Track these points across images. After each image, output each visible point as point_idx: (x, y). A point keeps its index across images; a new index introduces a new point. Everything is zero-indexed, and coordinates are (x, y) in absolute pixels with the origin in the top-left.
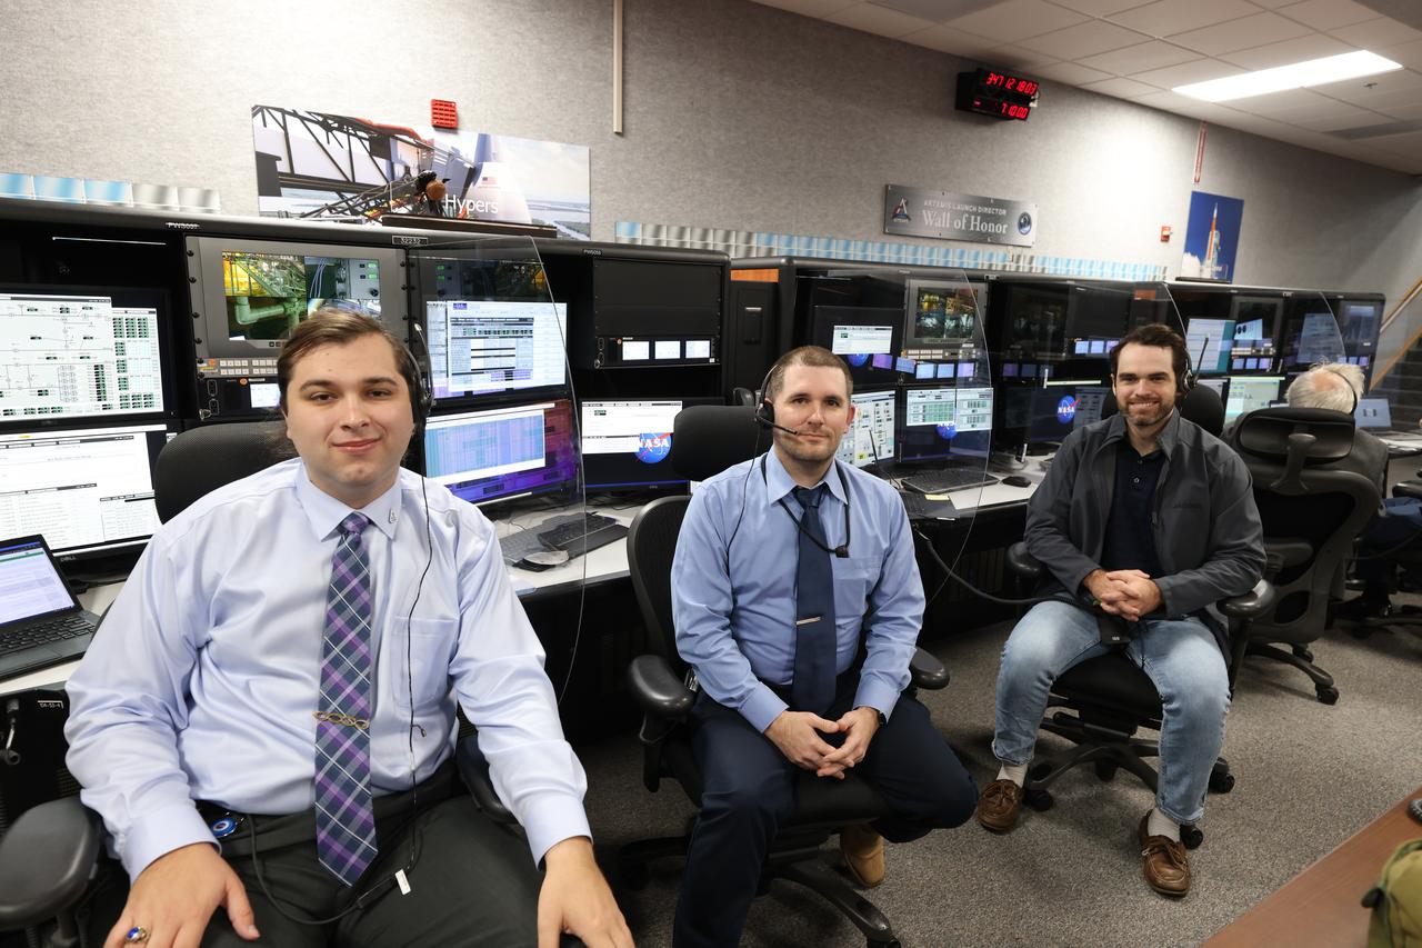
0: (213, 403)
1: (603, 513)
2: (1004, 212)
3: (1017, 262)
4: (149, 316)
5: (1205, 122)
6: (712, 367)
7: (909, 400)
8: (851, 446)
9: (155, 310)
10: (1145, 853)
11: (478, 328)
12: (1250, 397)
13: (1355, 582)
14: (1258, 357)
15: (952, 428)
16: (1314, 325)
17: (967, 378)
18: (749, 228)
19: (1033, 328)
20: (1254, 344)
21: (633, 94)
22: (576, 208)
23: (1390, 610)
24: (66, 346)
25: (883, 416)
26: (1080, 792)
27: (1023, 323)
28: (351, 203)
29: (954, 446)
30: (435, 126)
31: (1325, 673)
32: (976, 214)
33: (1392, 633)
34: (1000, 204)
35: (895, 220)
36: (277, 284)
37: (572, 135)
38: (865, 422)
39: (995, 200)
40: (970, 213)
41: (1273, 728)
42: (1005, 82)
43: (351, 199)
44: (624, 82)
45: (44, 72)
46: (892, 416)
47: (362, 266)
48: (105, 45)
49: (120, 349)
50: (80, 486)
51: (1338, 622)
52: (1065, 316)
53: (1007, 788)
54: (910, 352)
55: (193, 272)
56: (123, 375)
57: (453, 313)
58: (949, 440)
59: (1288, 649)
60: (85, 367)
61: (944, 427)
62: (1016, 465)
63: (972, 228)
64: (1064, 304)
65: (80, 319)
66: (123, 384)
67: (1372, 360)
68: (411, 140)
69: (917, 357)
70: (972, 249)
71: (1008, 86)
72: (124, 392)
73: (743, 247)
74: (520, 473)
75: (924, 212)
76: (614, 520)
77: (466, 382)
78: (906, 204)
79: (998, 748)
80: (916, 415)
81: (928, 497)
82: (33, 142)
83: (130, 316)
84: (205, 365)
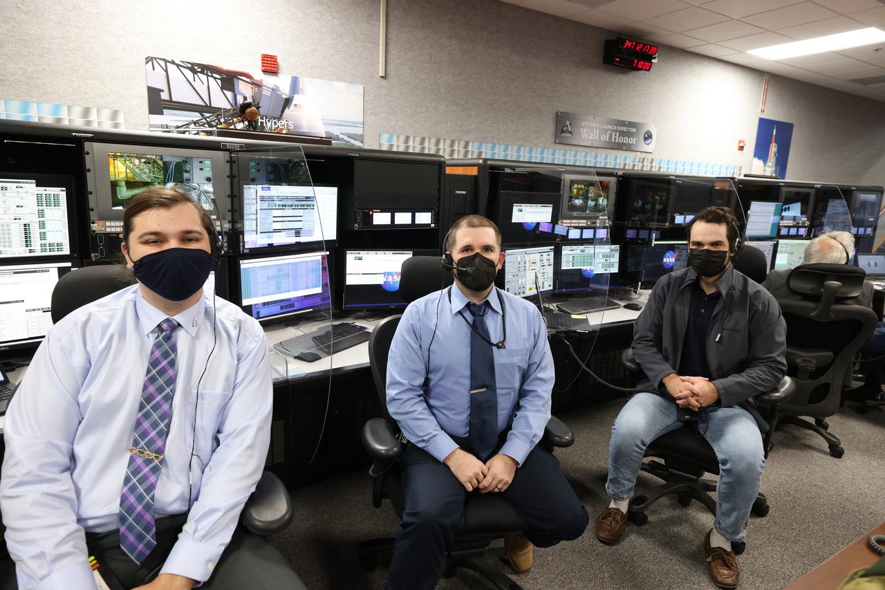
0: (102, 249)
1: (359, 323)
2: (634, 130)
3: (643, 163)
4: (61, 193)
5: (768, 73)
6: (433, 229)
7: (564, 252)
8: (524, 282)
9: (64, 189)
10: (709, 559)
11: (278, 203)
12: (792, 253)
13: (860, 376)
14: (798, 227)
15: (592, 271)
16: (836, 207)
17: (602, 239)
18: (466, 139)
19: (646, 207)
20: (794, 218)
21: (393, 52)
22: (354, 125)
23: (882, 396)
24: (5, 212)
25: (546, 263)
26: (667, 514)
27: (640, 203)
28: (208, 120)
29: (592, 283)
30: (264, 71)
31: (835, 437)
32: (616, 131)
33: (882, 411)
34: (632, 124)
35: (563, 134)
36: (145, 173)
37: (352, 77)
38: (533, 266)
39: (629, 122)
40: (612, 131)
41: (799, 473)
42: (636, 46)
43: (208, 117)
44: (387, 44)
45: (12, 34)
46: (552, 262)
47: (201, 162)
48: (52, 17)
49: (41, 214)
50: (13, 302)
51: (847, 403)
52: (668, 199)
53: (615, 513)
54: (564, 221)
55: (88, 165)
56: (43, 230)
57: (261, 193)
58: (589, 279)
59: (812, 420)
60: (17, 225)
61: (586, 270)
62: (634, 296)
63: (613, 140)
64: (668, 191)
65: (14, 195)
66: (43, 236)
67: (875, 230)
68: (248, 80)
69: (569, 225)
70: (613, 154)
71: (638, 49)
72: (43, 242)
73: (463, 151)
74: (306, 296)
75: (582, 129)
76: (365, 328)
77: (269, 238)
78: (570, 124)
79: (609, 488)
80: (568, 262)
81: (573, 316)
82: (4, 78)
83: (48, 193)
84: (96, 225)
